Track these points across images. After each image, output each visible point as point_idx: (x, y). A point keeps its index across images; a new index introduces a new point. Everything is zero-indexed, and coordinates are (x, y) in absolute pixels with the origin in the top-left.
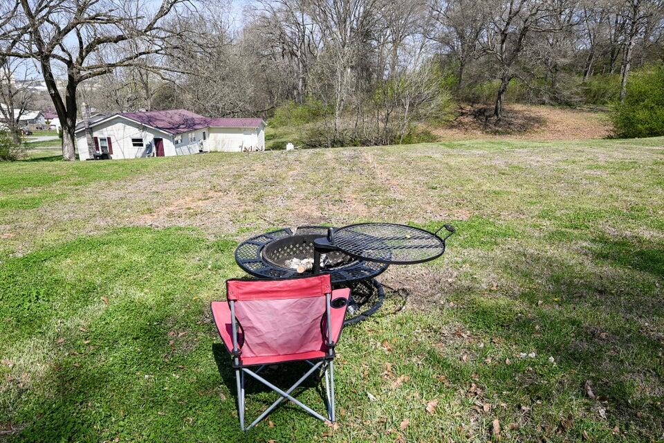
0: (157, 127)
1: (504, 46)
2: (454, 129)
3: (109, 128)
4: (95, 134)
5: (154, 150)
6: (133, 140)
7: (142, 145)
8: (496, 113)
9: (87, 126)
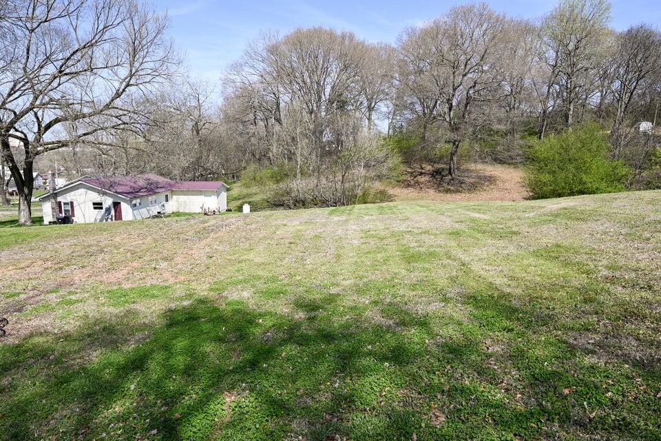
0: (116, 192)
1: (452, 113)
2: (410, 189)
3: (72, 193)
4: (59, 199)
5: (113, 212)
6: (94, 204)
7: (102, 208)
8: (450, 173)
9: (51, 192)
